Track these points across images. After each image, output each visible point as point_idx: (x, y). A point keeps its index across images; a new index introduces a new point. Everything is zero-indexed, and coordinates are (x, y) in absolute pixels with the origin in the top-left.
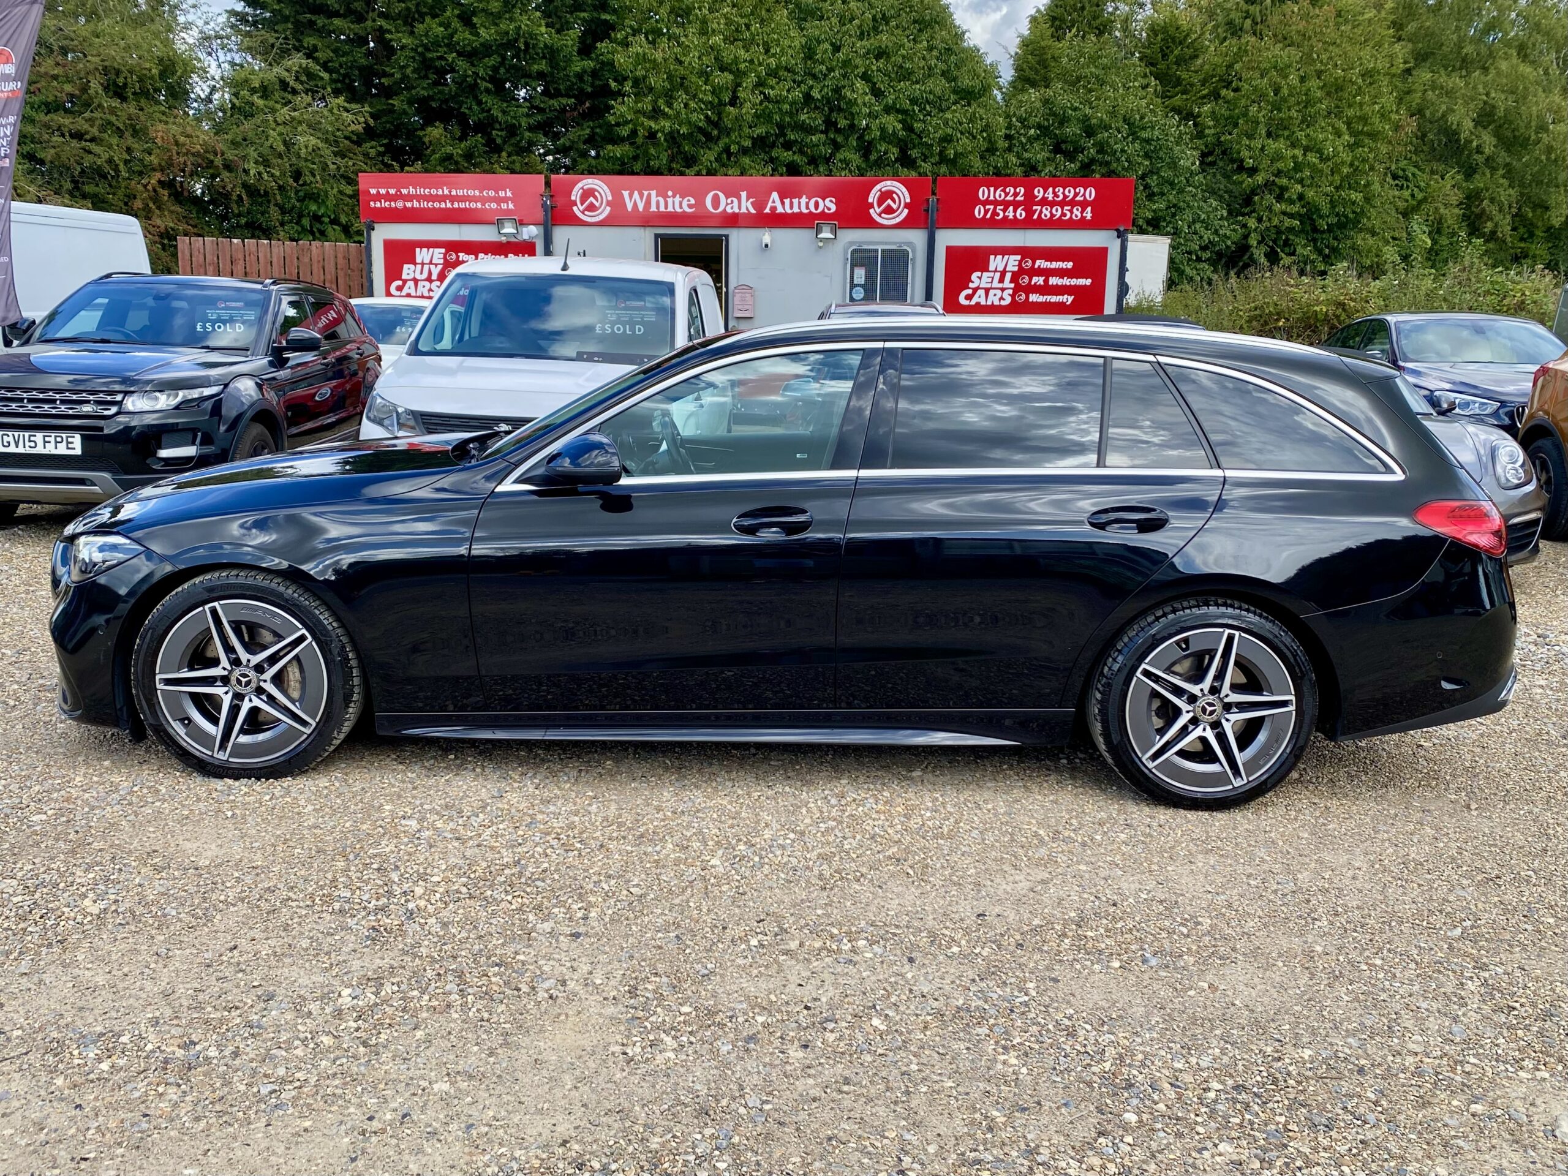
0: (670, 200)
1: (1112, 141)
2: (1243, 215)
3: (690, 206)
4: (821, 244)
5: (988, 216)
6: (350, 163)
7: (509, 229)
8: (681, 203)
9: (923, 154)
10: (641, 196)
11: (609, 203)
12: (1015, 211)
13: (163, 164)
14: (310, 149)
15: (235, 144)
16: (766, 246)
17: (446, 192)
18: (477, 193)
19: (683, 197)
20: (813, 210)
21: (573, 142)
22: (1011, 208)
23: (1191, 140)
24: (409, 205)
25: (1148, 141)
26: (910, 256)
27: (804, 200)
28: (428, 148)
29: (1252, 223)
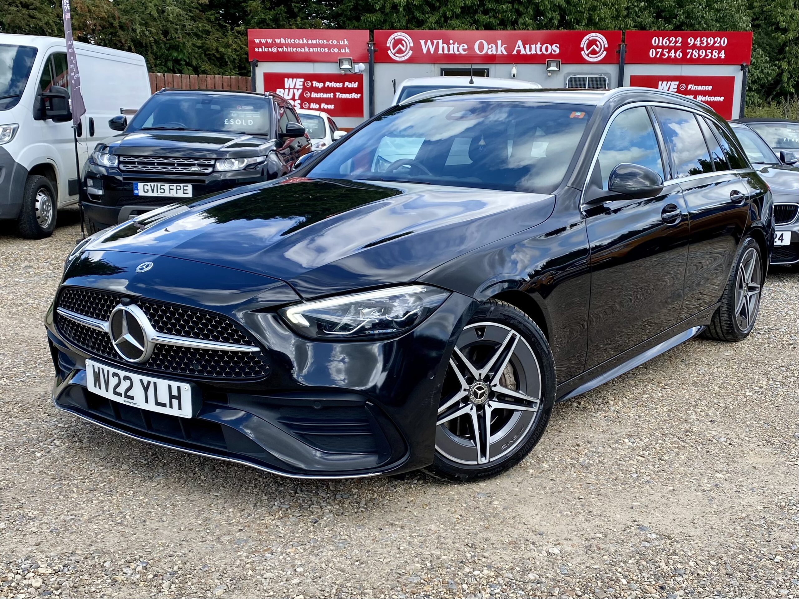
0: (451, 46)
1: (695, 11)
2: (779, 60)
3: (464, 50)
4: (550, 74)
5: (658, 56)
6: (200, 25)
7: (346, 66)
8: (458, 48)
9: (576, 19)
10: (433, 44)
11: (411, 49)
12: (675, 53)
13: (81, 25)
14: (175, 15)
15: (126, 12)
16: (514, 76)
17: (305, 41)
18: (325, 42)
19: (459, 44)
20: (545, 52)
21: (343, 10)
22: (673, 51)
23: (745, 10)
24: (280, 50)
25: (718, 11)
26: (607, 82)
27: (539, 45)
28: (249, 14)
29: (785, 66)
